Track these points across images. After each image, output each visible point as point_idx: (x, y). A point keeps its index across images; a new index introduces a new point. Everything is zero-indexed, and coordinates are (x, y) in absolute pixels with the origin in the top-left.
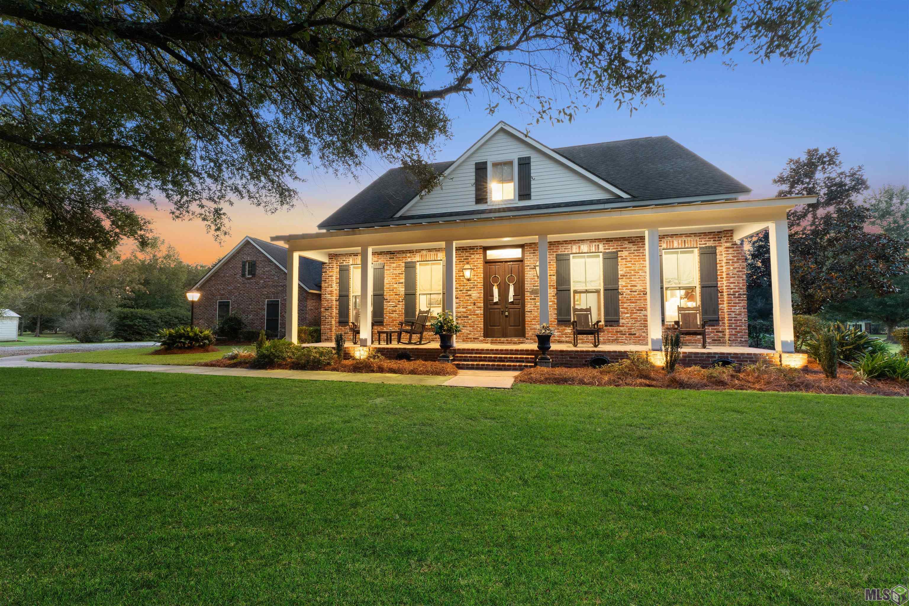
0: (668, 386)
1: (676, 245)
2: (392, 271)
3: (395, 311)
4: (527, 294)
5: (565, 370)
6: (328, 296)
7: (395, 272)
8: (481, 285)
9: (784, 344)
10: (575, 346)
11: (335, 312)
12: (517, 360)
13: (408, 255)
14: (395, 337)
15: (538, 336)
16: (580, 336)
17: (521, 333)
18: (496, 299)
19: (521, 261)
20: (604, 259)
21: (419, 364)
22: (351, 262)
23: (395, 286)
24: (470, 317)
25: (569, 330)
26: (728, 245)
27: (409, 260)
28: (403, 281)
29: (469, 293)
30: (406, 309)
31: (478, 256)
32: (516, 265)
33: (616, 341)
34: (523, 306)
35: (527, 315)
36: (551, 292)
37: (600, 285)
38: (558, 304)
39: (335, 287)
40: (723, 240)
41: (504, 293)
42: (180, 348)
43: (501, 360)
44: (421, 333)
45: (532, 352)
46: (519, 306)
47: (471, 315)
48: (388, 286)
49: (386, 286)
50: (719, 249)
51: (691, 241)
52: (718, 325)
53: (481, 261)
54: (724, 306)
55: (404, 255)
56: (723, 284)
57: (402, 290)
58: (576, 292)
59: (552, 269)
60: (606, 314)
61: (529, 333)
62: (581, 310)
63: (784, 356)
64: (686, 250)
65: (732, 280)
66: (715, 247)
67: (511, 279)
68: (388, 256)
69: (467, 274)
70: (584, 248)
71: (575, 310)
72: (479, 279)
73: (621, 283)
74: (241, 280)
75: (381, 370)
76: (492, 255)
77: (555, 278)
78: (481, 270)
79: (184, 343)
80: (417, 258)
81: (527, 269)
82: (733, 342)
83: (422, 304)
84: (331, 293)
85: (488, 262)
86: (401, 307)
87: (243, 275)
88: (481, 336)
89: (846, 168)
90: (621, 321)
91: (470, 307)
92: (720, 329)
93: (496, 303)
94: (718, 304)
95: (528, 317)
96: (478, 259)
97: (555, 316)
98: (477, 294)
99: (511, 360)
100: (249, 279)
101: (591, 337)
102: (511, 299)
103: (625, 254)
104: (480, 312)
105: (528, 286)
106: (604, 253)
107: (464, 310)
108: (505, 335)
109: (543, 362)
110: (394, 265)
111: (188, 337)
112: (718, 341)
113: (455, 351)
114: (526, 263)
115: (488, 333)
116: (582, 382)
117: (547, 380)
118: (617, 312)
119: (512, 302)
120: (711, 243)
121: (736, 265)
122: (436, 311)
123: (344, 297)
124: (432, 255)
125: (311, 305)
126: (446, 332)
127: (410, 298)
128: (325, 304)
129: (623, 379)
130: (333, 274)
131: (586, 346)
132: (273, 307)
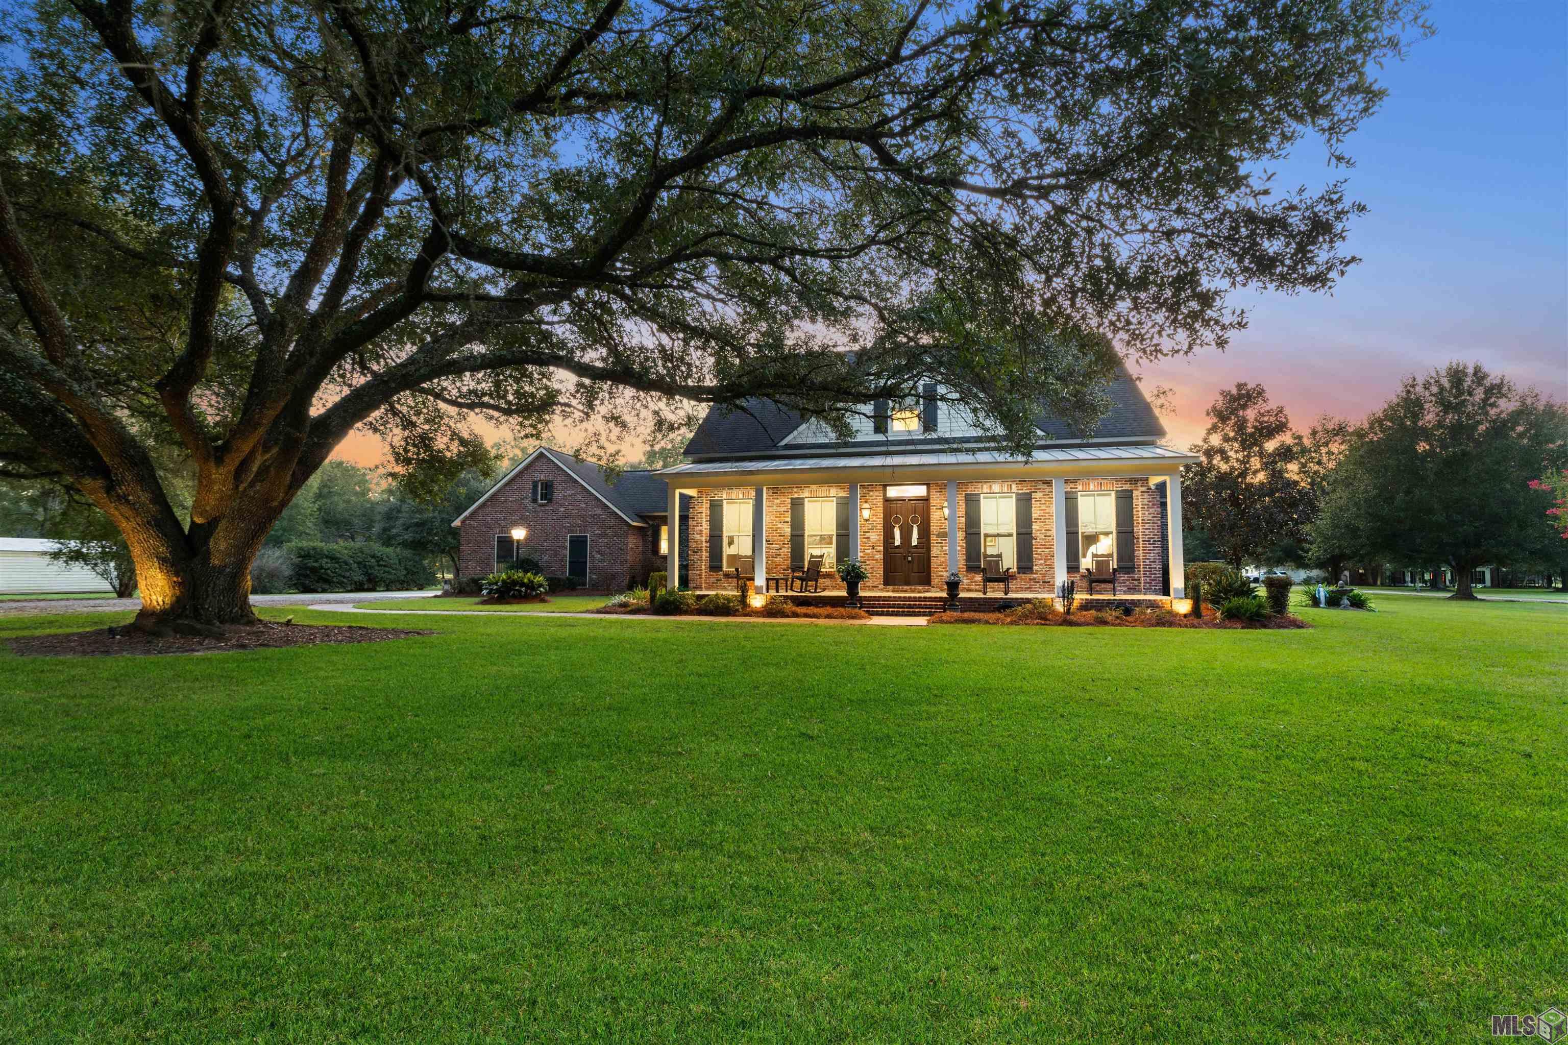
0: (1060, 625)
1: (1092, 487)
2: (775, 508)
3: (780, 555)
4: (933, 537)
5: (973, 614)
6: (697, 537)
7: (778, 509)
8: (880, 526)
9: (1176, 590)
10: (985, 593)
11: (705, 555)
12: (926, 607)
13: (795, 488)
14: (785, 585)
15: (947, 583)
16: (990, 584)
17: (926, 580)
18: (897, 542)
19: (926, 500)
20: (1017, 500)
21: (828, 610)
22: (724, 496)
23: (777, 525)
24: (868, 562)
25: (979, 578)
26: (1144, 489)
27: (796, 496)
28: (789, 519)
29: (869, 534)
30: (793, 553)
31: (877, 494)
32: (920, 505)
33: (1029, 589)
34: (929, 550)
35: (933, 560)
36: (961, 535)
37: (1012, 528)
38: (967, 549)
39: (705, 527)
40: (1139, 484)
41: (907, 536)
42: (514, 596)
43: (910, 606)
44: (816, 581)
45: (940, 599)
46: (924, 551)
47: (869, 560)
48: (770, 526)
49: (767, 525)
50: (1135, 493)
51: (1107, 485)
52: (1133, 572)
53: (881, 499)
54: (1140, 553)
55: (790, 489)
56: (1139, 530)
57: (787, 530)
58: (986, 536)
59: (961, 510)
60: (1019, 559)
61: (935, 581)
62: (992, 556)
63: (1175, 602)
64: (1101, 492)
65: (1147, 526)
66: (1131, 491)
67: (914, 521)
68: (771, 491)
69: (865, 514)
70: (996, 487)
71: (986, 556)
72: (879, 520)
73: (1035, 527)
74: (530, 506)
75: (796, 615)
76: (893, 492)
77: (963, 520)
78: (880, 510)
79: (520, 591)
80: (805, 494)
81: (933, 509)
82: (1147, 590)
83: (812, 550)
84: (701, 533)
85: (887, 500)
86: (787, 551)
87: (535, 500)
88: (882, 585)
89: (1272, 405)
90: (1035, 568)
91: (868, 551)
92: (1136, 577)
93: (898, 547)
94: (1133, 551)
95: (934, 563)
96: (876, 497)
97: (963, 562)
98: (876, 537)
99: (920, 607)
100: (542, 505)
101: (1002, 585)
102: (914, 542)
103: (1038, 495)
104: (880, 556)
105: (934, 528)
106: (1017, 494)
107: (862, 554)
108: (907, 583)
109: (953, 607)
110: (778, 501)
111: (522, 584)
112: (1132, 590)
113: (861, 599)
114: (933, 502)
115: (888, 581)
116: (987, 622)
117: (957, 621)
118: (1030, 559)
119: (916, 547)
120: (1127, 487)
121: (1151, 510)
122: (829, 554)
123: (715, 538)
124: (823, 491)
125: (632, 541)
126: (853, 577)
127: (797, 540)
128: (693, 545)
129: (1023, 619)
130: (703, 511)
131: (995, 592)
132: (578, 544)
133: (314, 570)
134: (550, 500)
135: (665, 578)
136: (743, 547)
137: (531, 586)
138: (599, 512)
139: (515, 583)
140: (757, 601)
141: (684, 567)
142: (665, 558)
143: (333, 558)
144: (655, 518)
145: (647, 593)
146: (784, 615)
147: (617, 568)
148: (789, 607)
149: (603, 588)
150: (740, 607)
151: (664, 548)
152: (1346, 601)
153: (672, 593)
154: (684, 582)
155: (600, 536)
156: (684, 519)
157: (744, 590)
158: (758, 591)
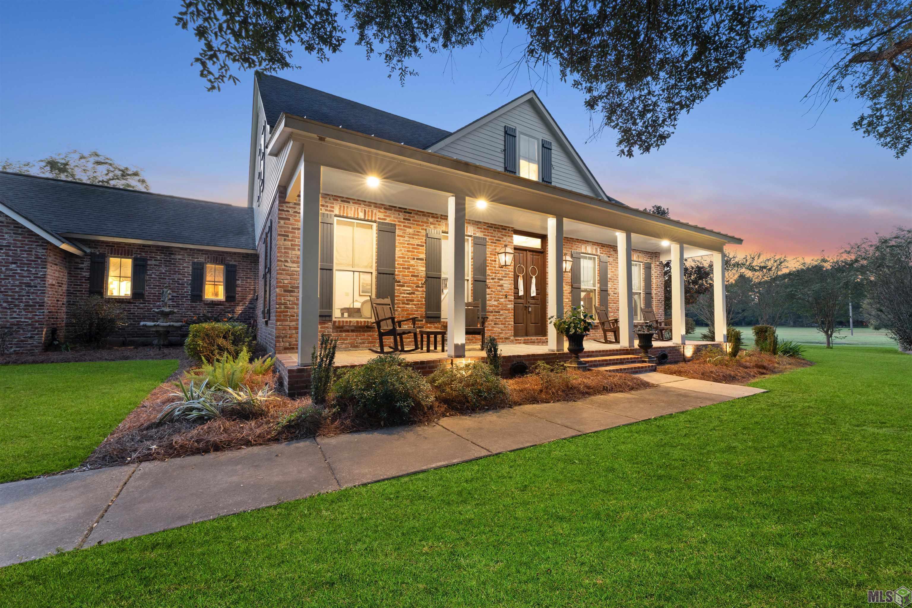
1: (636, 260)
2: (407, 239)
3: (413, 301)
7: (412, 241)
13: (431, 220)
17: (543, 332)
18: (521, 292)
19: (541, 252)
20: (600, 262)
22: (336, 212)
23: (412, 262)
24: (501, 312)
27: (432, 227)
28: (423, 256)
29: (502, 282)
30: (428, 298)
34: (545, 300)
36: (568, 289)
37: (594, 286)
38: (572, 301)
40: (654, 259)
41: (527, 286)
46: (541, 300)
47: (502, 310)
48: (401, 261)
49: (399, 261)
50: (653, 266)
55: (425, 219)
56: (654, 292)
57: (422, 269)
64: (640, 263)
67: (533, 271)
68: (402, 216)
69: (507, 259)
70: (589, 249)
72: (510, 267)
73: (609, 285)
77: (570, 274)
78: (512, 257)
80: (442, 227)
85: (515, 249)
86: (420, 295)
88: (511, 336)
91: (502, 300)
93: (522, 297)
96: (509, 243)
98: (509, 285)
102: (533, 294)
103: (611, 260)
104: (511, 306)
106: (600, 257)
107: (496, 303)
108: (527, 334)
110: (411, 231)
115: (517, 332)
119: (535, 297)
120: (648, 261)
127: (433, 283)
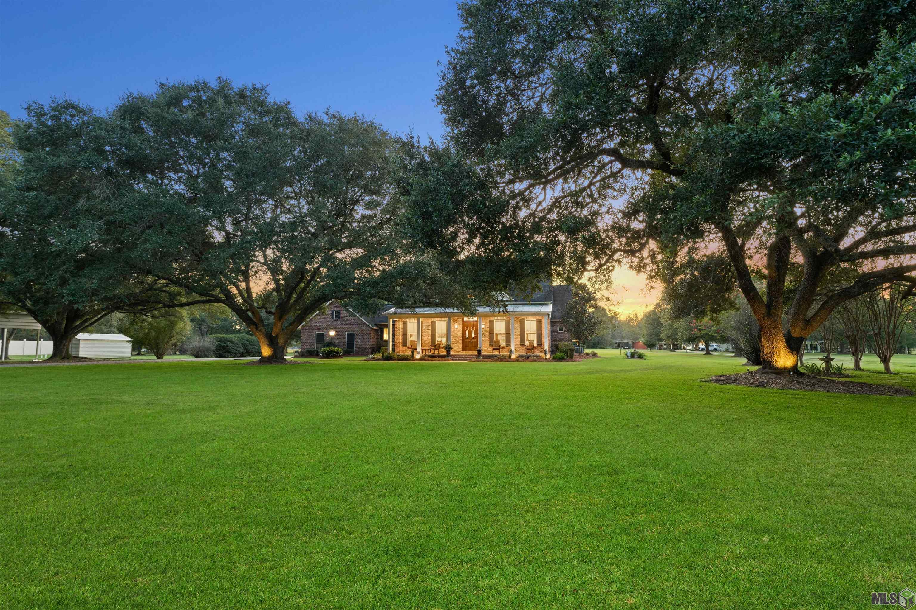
1: (530, 319)
2: (425, 324)
3: (428, 341)
4: (479, 334)
6: (398, 334)
7: (427, 325)
8: (461, 331)
10: (493, 353)
11: (401, 341)
13: (432, 318)
14: (427, 351)
16: (495, 350)
18: (467, 336)
19: (477, 322)
20: (507, 322)
21: (440, 359)
22: (407, 321)
23: (427, 331)
24: (457, 343)
25: (492, 348)
27: (433, 321)
28: (430, 329)
29: (457, 334)
30: (432, 340)
31: (460, 319)
32: (475, 324)
34: (478, 338)
35: (479, 342)
36: (488, 334)
37: (504, 332)
38: (490, 338)
39: (401, 331)
41: (470, 334)
42: (332, 356)
44: (438, 349)
46: (476, 339)
49: (423, 330)
51: (534, 317)
52: (542, 346)
53: (462, 322)
56: (543, 332)
57: (430, 332)
58: (496, 334)
59: (488, 325)
60: (506, 342)
62: (498, 340)
64: (532, 321)
67: (473, 329)
68: (424, 318)
69: (456, 327)
70: (500, 319)
71: (496, 340)
72: (461, 329)
73: (511, 331)
74: (331, 320)
75: (429, 360)
76: (466, 319)
77: (489, 329)
78: (461, 325)
79: (334, 354)
80: (436, 320)
81: (479, 325)
83: (438, 339)
85: (464, 322)
86: (429, 339)
87: (332, 318)
88: (462, 350)
91: (457, 339)
93: (467, 338)
94: (542, 339)
96: (460, 321)
97: (488, 343)
98: (460, 334)
100: (336, 320)
101: (499, 350)
102: (473, 336)
103: (513, 321)
104: (461, 341)
105: (479, 332)
106: (506, 320)
107: (455, 340)
108: (470, 350)
109: (479, 358)
110: (427, 322)
111: (335, 352)
113: (451, 355)
114: (479, 323)
119: (473, 338)
120: (540, 318)
122: (444, 340)
123: (405, 335)
124: (442, 319)
125: (373, 335)
126: (448, 348)
127: (433, 335)
128: (396, 337)
129: (496, 361)
130: (400, 325)
131: (496, 353)
132: (351, 337)
133: (224, 347)
134: (339, 318)
135: (387, 349)
136: (415, 338)
137: (338, 352)
138: (359, 323)
139: (332, 351)
140: (418, 356)
141: (393, 345)
142: (386, 341)
143: (232, 342)
144: (381, 325)
145: (381, 354)
146: (425, 360)
147: (367, 346)
148: (427, 358)
149: (361, 353)
150: (412, 358)
151: (386, 337)
152: (636, 356)
153: (389, 354)
154: (393, 350)
155: (360, 333)
156: (394, 326)
157: (413, 353)
158: (418, 353)
